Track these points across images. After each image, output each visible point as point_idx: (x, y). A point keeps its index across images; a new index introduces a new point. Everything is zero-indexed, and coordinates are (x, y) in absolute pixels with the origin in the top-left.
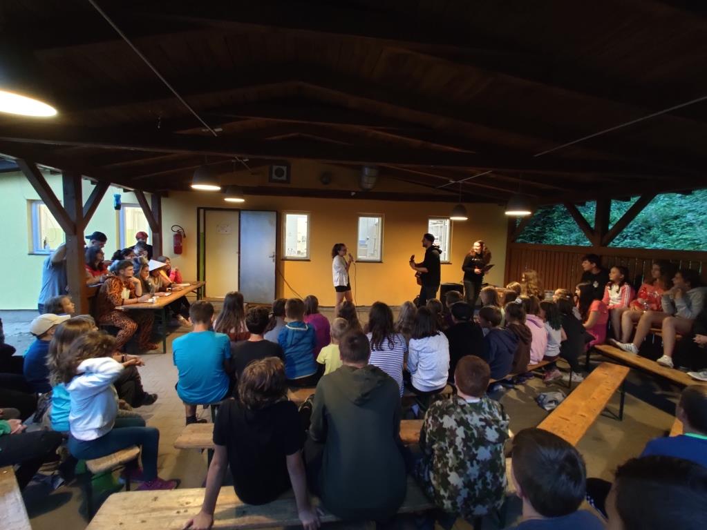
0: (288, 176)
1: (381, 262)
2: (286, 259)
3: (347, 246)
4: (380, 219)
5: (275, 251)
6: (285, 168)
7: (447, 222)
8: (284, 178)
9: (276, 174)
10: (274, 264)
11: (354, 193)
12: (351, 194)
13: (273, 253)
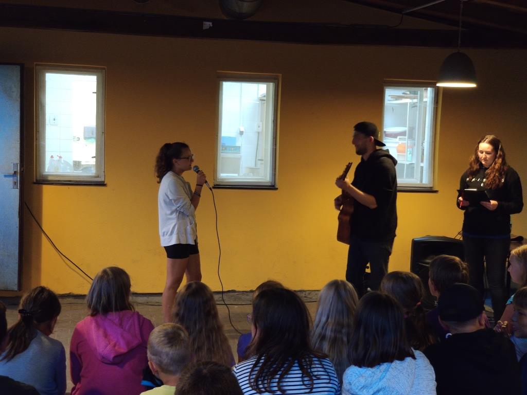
2: (45, 181)
3: (193, 149)
4: (271, 85)
5: (18, 161)
7: (428, 94)
10: (16, 192)
11: (210, 24)
12: (202, 25)
13: (15, 165)
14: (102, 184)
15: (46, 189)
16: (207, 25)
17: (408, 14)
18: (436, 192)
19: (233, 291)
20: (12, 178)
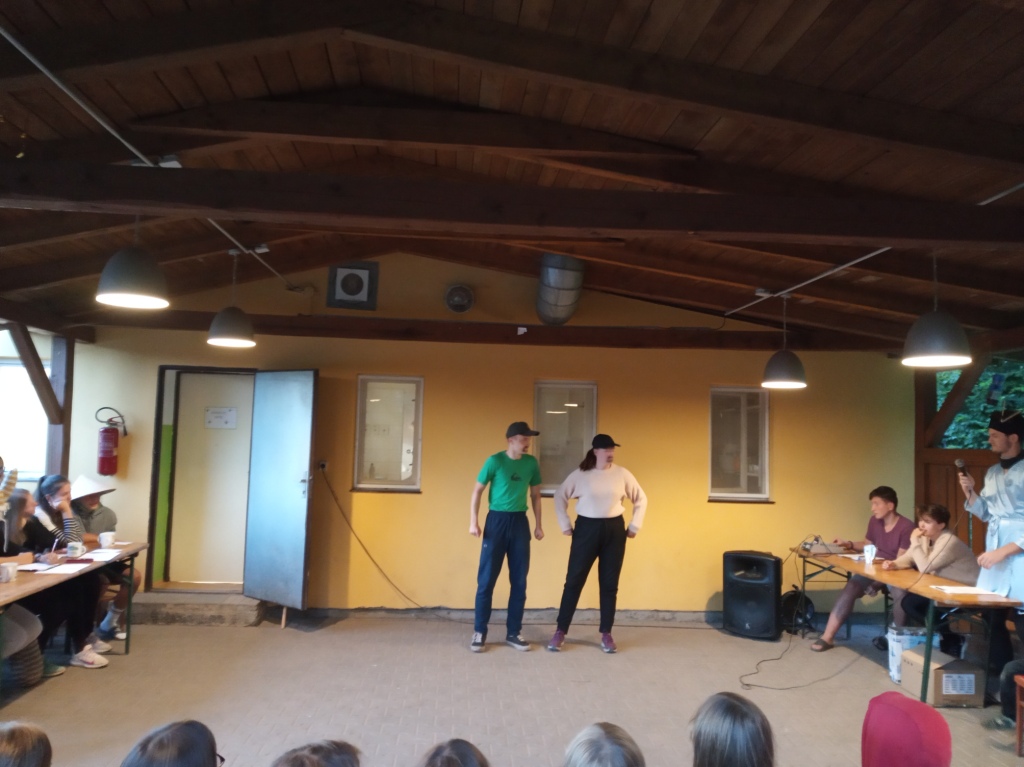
0: (372, 293)
6: (364, 275)
8: (363, 296)
9: (344, 288)
10: (304, 502)
11: (525, 330)
12: (517, 331)
14: (418, 492)
15: (356, 496)
16: (522, 331)
17: (729, 317)
18: (773, 503)
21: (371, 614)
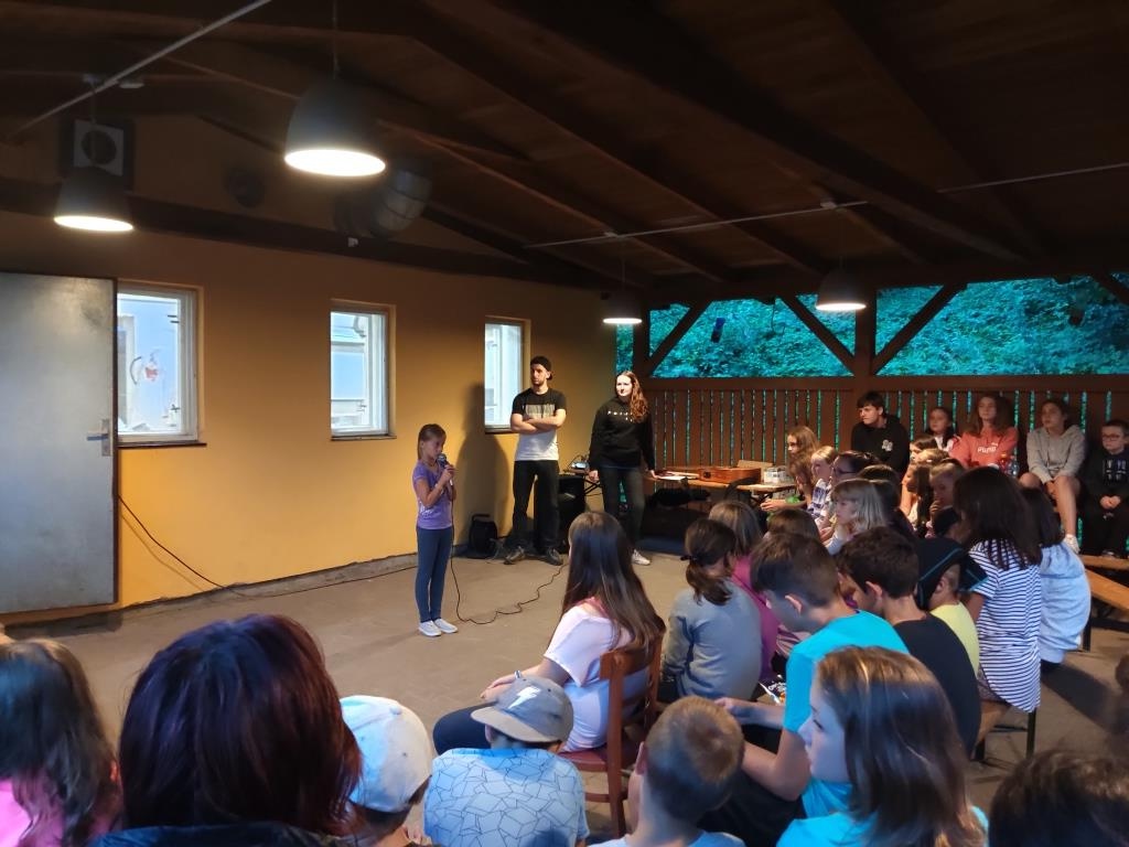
0: (129, 163)
1: (388, 435)
5: (109, 416)
6: (117, 136)
8: (116, 167)
9: (87, 151)
10: (108, 461)
11: (356, 241)
12: (347, 242)
13: (106, 422)
16: (353, 242)
19: (355, 564)
20: (100, 442)
21: (146, 610)
